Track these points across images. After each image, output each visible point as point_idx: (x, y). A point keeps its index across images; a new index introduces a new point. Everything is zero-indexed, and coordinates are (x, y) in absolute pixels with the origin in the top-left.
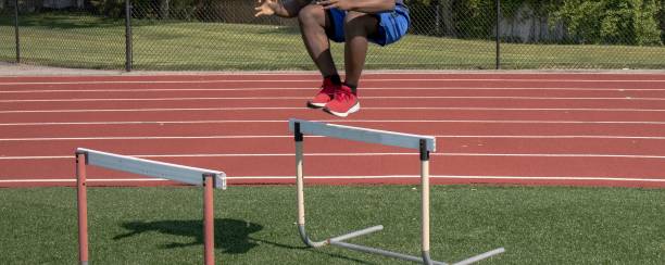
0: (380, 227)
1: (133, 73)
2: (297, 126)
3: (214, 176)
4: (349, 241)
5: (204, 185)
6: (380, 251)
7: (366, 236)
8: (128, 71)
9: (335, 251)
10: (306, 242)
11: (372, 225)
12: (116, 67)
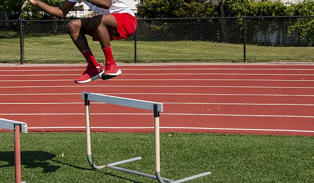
0: (140, 158)
1: (24, 65)
2: (86, 96)
3: (20, 125)
4: (118, 166)
5: (15, 130)
6: (135, 172)
7: (130, 163)
8: (22, 64)
9: (109, 171)
10: (92, 166)
11: (136, 156)
12: (16, 61)
